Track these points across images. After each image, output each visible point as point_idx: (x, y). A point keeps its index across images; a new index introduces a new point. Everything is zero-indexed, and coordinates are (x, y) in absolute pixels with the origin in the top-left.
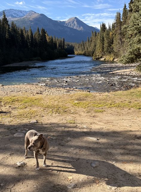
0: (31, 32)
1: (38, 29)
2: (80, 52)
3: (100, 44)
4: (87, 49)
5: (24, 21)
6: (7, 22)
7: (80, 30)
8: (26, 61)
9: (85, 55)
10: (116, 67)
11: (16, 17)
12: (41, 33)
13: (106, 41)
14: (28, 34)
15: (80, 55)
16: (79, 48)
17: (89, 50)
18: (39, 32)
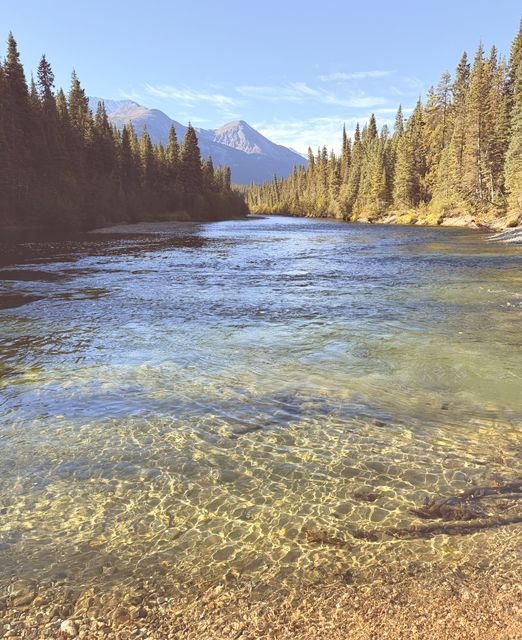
0: (149, 142)
2: (267, 207)
4: (298, 198)
6: (86, 100)
7: (253, 152)
13: (404, 163)
16: (260, 195)
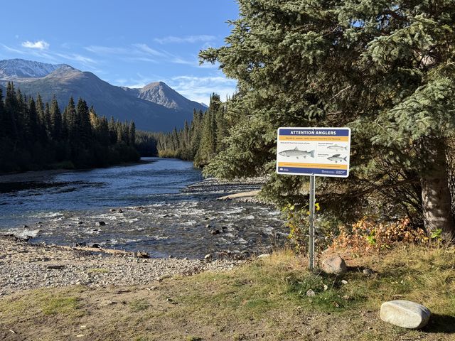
0: (57, 107)
1: (72, 100)
2: (170, 152)
3: (209, 135)
4: (185, 146)
5: (46, 86)
7: (171, 107)
8: (36, 171)
9: (179, 158)
10: (238, 184)
11: (29, 77)
12: (76, 108)
13: (220, 129)
14: (48, 111)
15: (170, 157)
16: (167, 142)
17: (188, 148)
18: (73, 107)
